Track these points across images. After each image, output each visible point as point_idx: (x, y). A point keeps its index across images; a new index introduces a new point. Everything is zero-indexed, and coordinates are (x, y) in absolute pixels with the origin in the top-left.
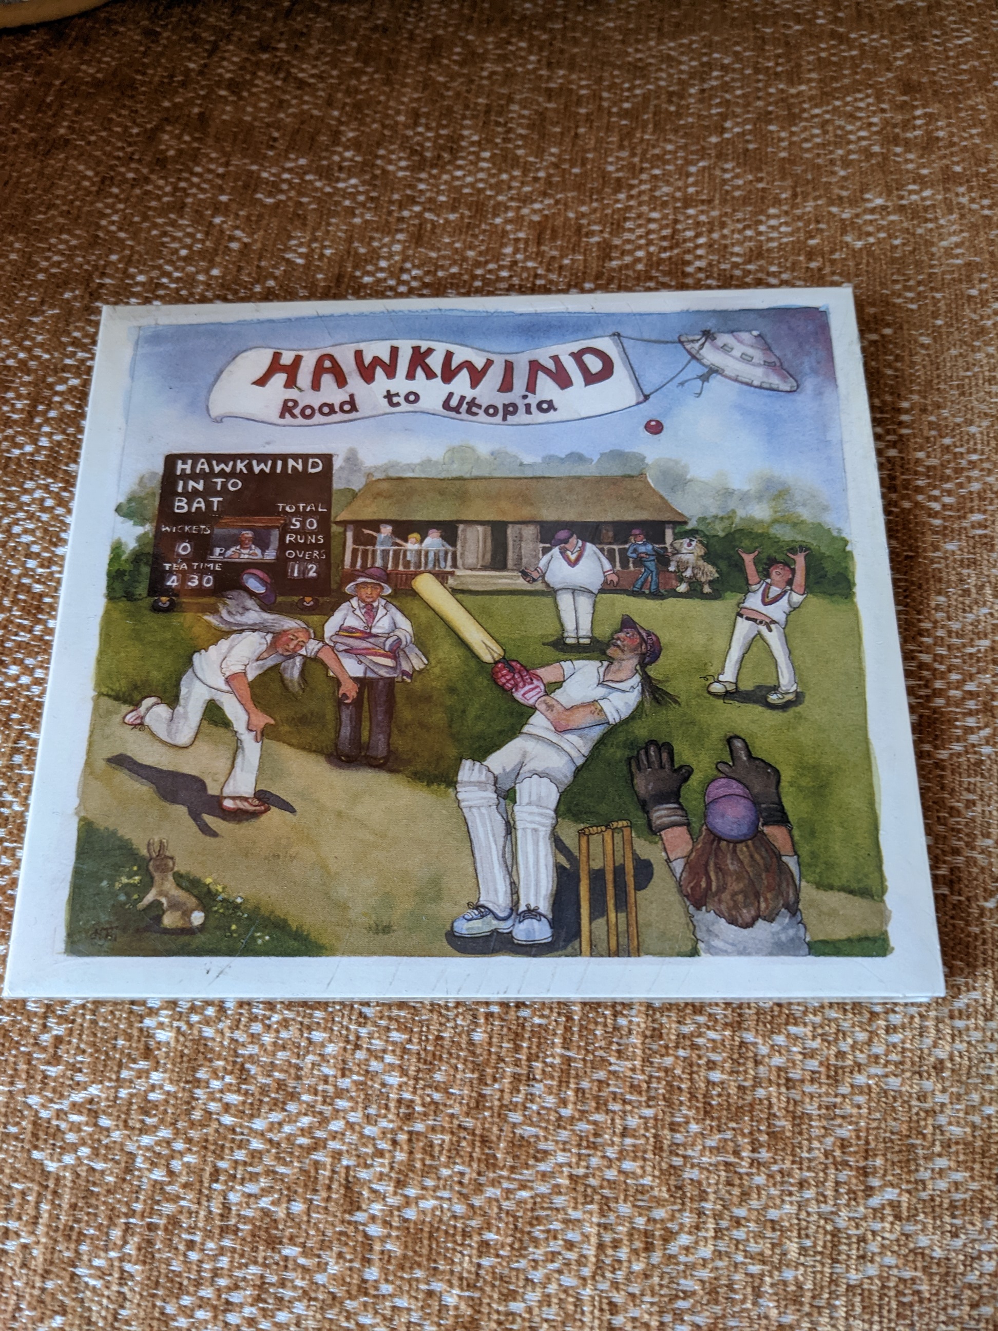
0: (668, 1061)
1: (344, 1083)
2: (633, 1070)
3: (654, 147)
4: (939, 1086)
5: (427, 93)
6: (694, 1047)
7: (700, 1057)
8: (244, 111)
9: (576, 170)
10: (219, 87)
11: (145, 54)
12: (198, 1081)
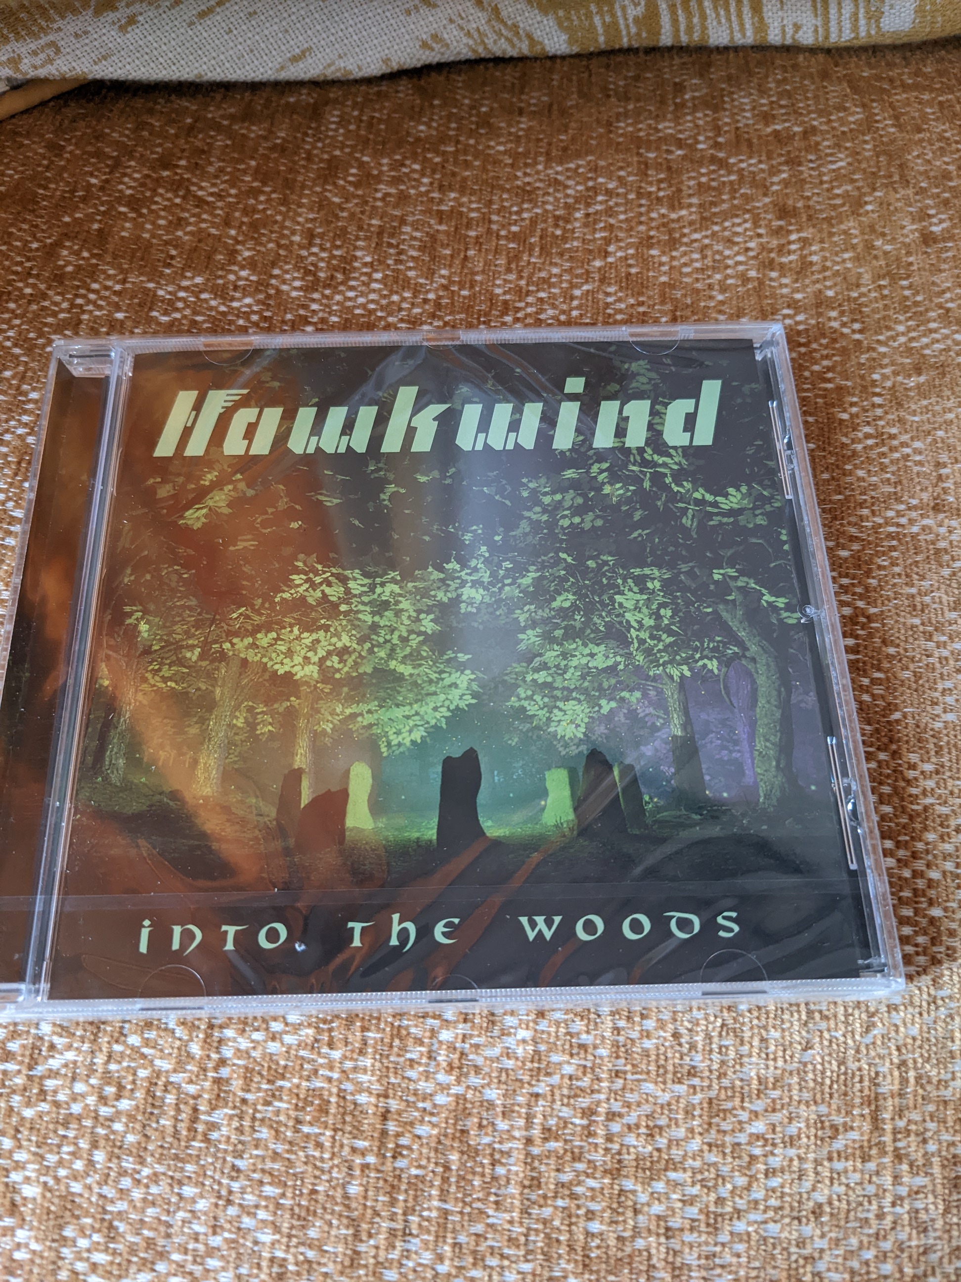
0: (547, 1212)
1: (216, 1241)
2: (511, 1222)
3: (540, 270)
4: (818, 1232)
5: (322, 213)
6: (573, 1196)
7: (578, 1207)
8: (143, 228)
9: (465, 293)
10: (120, 204)
11: (47, 168)
12: (65, 1239)
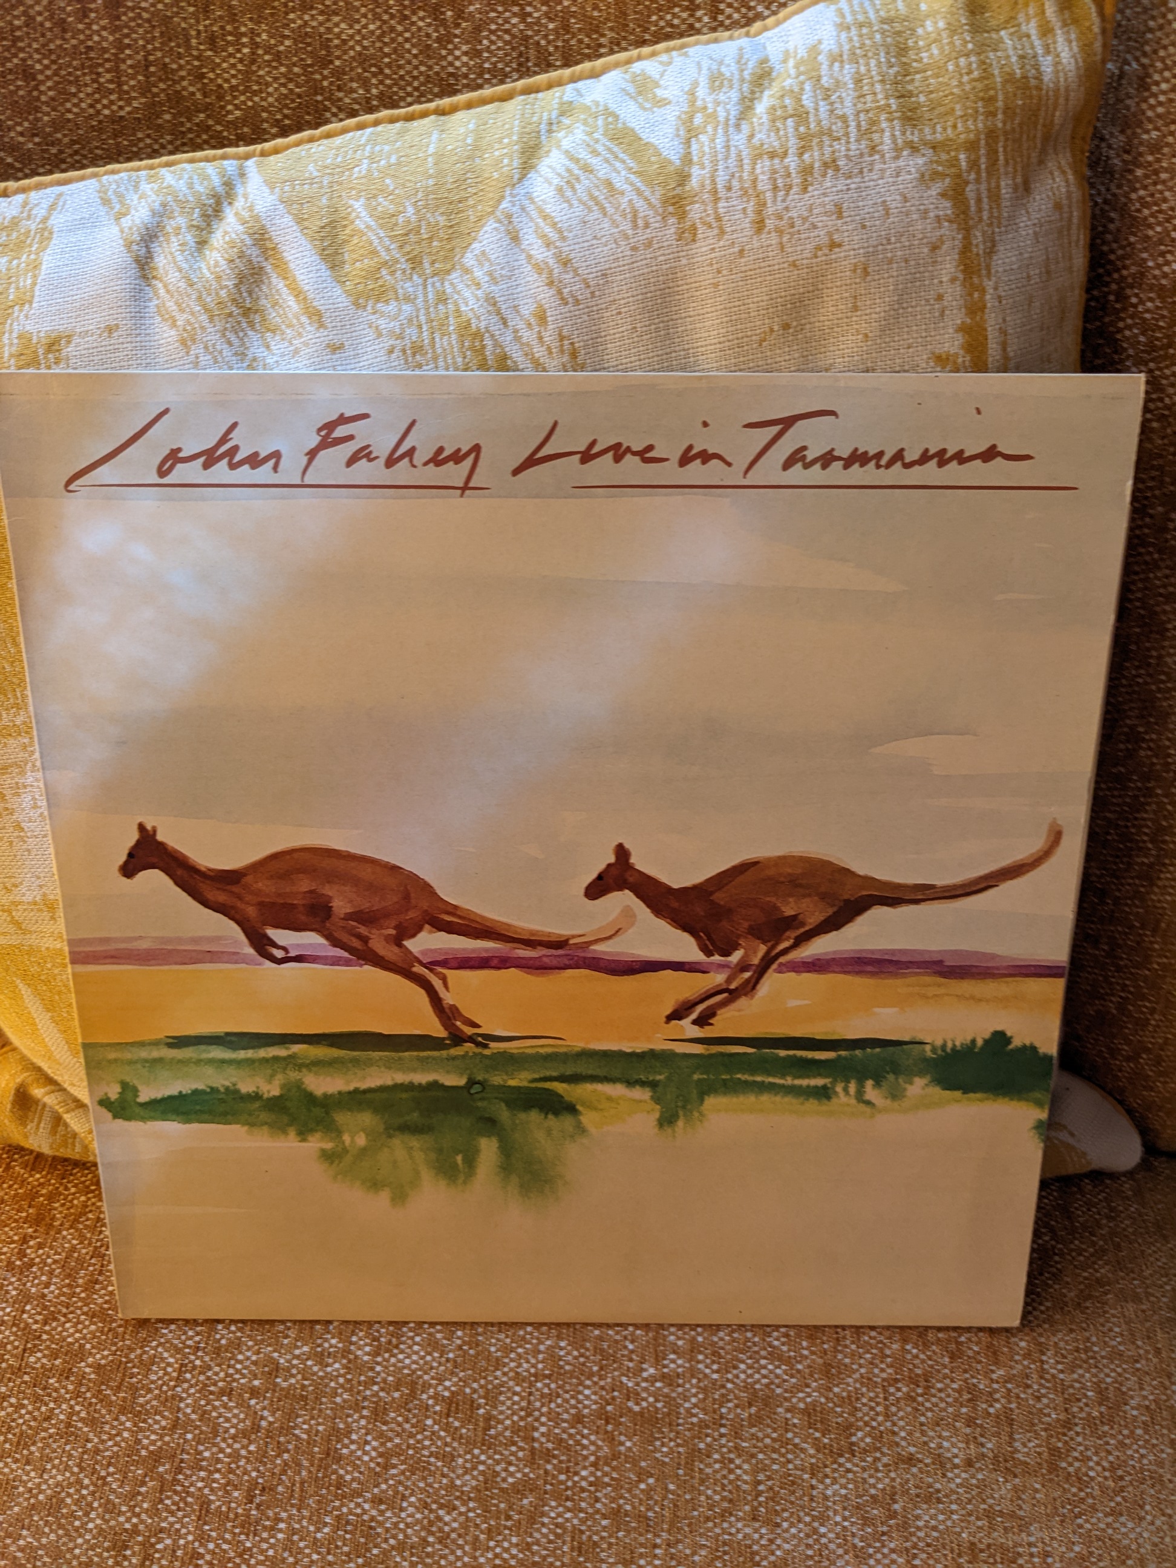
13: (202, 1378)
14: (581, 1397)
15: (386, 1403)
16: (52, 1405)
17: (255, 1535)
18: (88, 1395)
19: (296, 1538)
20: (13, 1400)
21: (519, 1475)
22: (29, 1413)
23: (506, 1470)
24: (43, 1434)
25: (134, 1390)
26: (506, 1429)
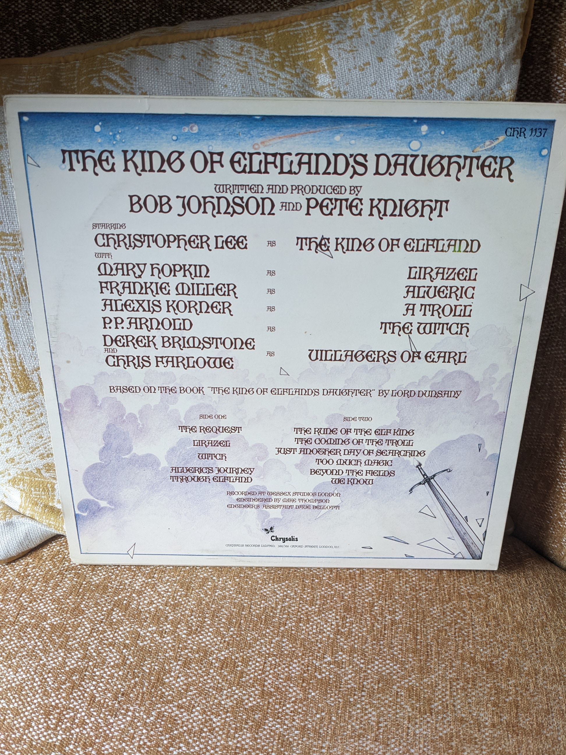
13: (101, 636)
14: (291, 668)
15: (191, 659)
16: (26, 641)
17: (116, 716)
18: (45, 638)
19: (136, 721)
20: (8, 637)
21: (254, 703)
22: (15, 644)
23: (248, 699)
24: (20, 654)
25: (68, 638)
26: (251, 679)
